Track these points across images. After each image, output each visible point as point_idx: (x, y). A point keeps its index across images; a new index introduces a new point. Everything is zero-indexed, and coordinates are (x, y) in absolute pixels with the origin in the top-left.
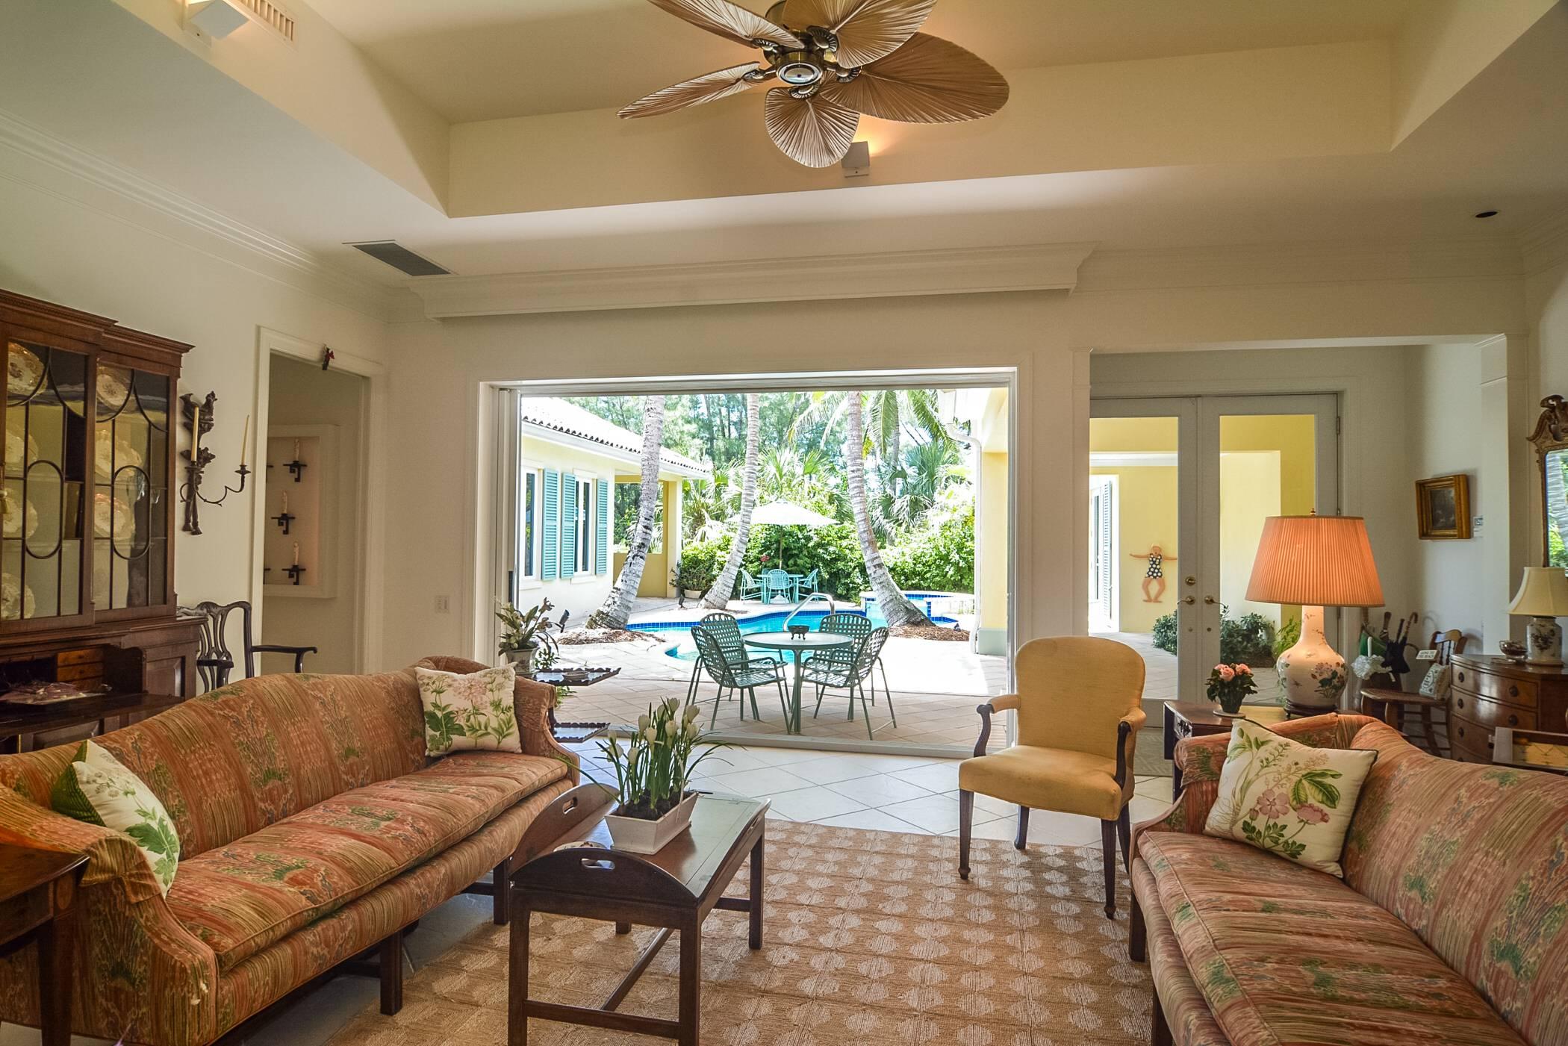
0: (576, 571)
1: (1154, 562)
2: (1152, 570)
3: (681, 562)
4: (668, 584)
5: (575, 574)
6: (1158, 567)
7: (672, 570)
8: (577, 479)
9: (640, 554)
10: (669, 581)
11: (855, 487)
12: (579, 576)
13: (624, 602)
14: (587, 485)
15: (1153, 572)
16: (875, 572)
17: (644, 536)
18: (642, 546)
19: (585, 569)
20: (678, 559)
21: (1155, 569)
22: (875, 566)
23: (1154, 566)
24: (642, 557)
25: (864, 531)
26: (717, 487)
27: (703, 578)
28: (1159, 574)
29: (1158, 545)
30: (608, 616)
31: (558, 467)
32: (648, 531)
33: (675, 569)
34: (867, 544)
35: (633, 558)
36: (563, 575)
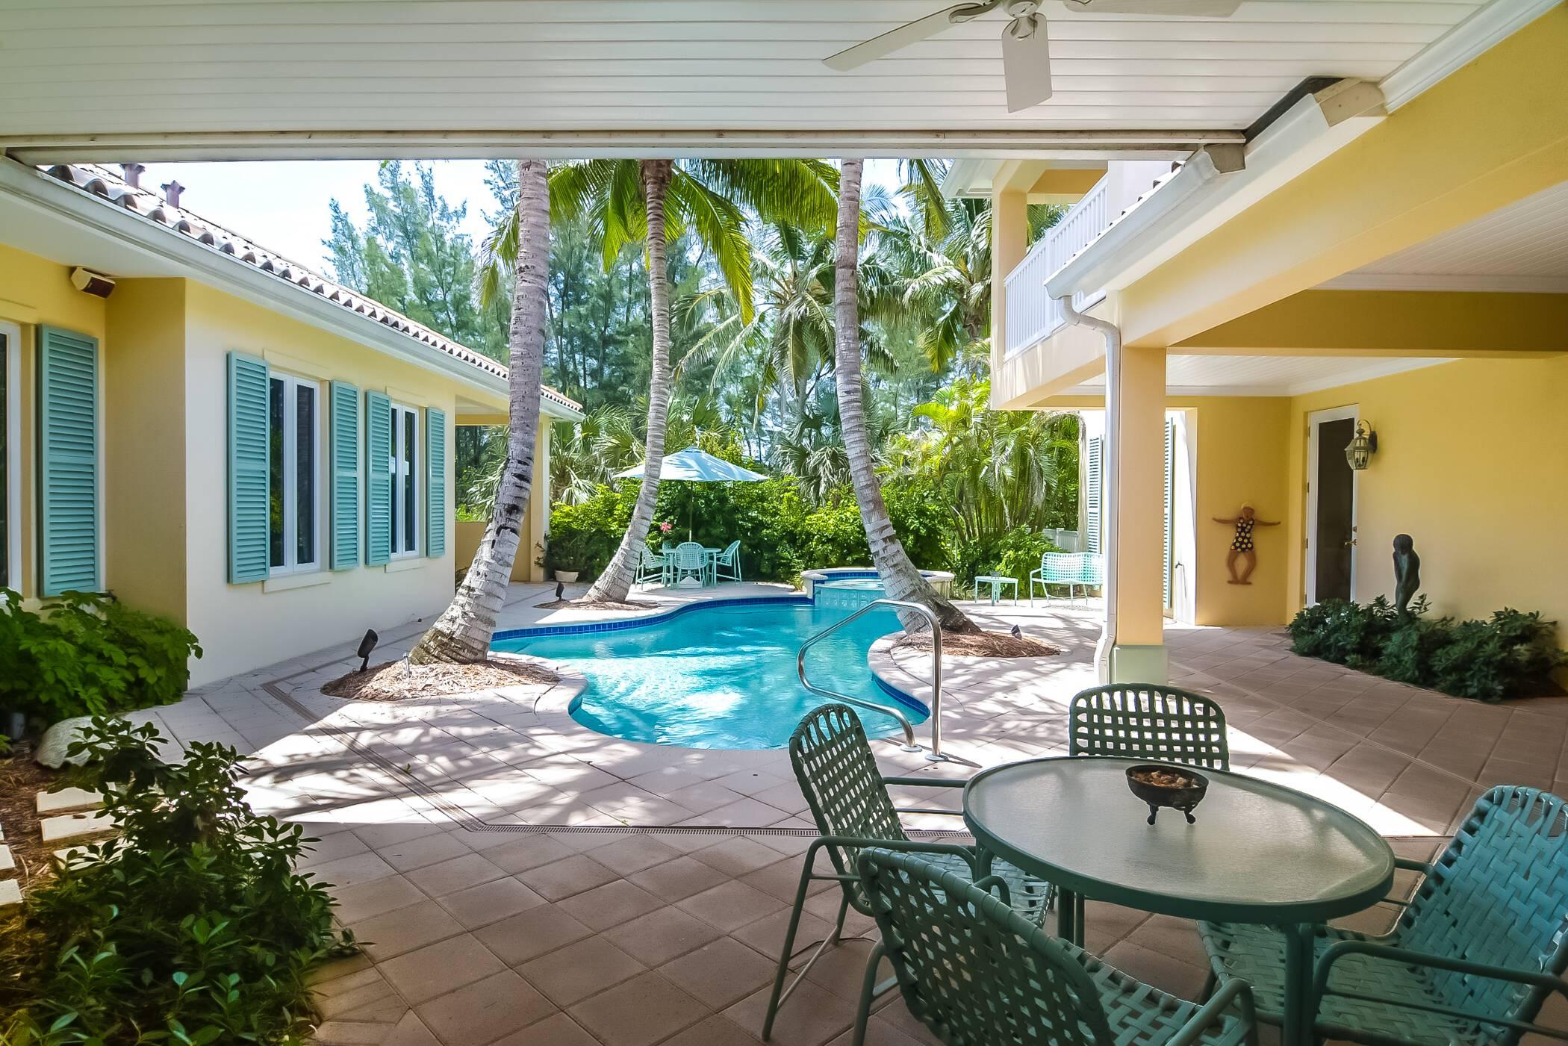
0: (394, 550)
1: (1243, 529)
2: (1240, 539)
3: (549, 533)
4: (533, 564)
5: (393, 556)
6: (1248, 535)
7: (538, 545)
8: (393, 405)
9: (510, 524)
10: (534, 559)
11: (852, 417)
12: (397, 560)
13: (483, 613)
14: (410, 417)
15: (1242, 543)
16: (884, 549)
17: (516, 491)
18: (513, 509)
19: (410, 546)
20: (545, 529)
21: (1244, 538)
22: (884, 540)
23: (1243, 534)
24: (513, 531)
25: (867, 486)
26: (585, 438)
27: (582, 555)
28: (1249, 545)
29: (1250, 505)
30: (452, 639)
31: (359, 379)
32: (525, 484)
33: (542, 543)
34: (871, 506)
35: (498, 532)
36: (371, 559)
